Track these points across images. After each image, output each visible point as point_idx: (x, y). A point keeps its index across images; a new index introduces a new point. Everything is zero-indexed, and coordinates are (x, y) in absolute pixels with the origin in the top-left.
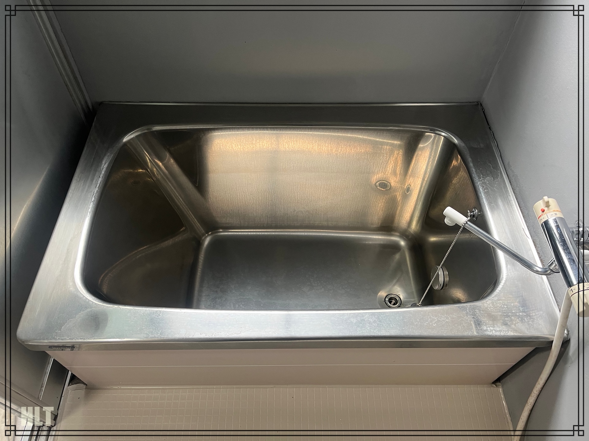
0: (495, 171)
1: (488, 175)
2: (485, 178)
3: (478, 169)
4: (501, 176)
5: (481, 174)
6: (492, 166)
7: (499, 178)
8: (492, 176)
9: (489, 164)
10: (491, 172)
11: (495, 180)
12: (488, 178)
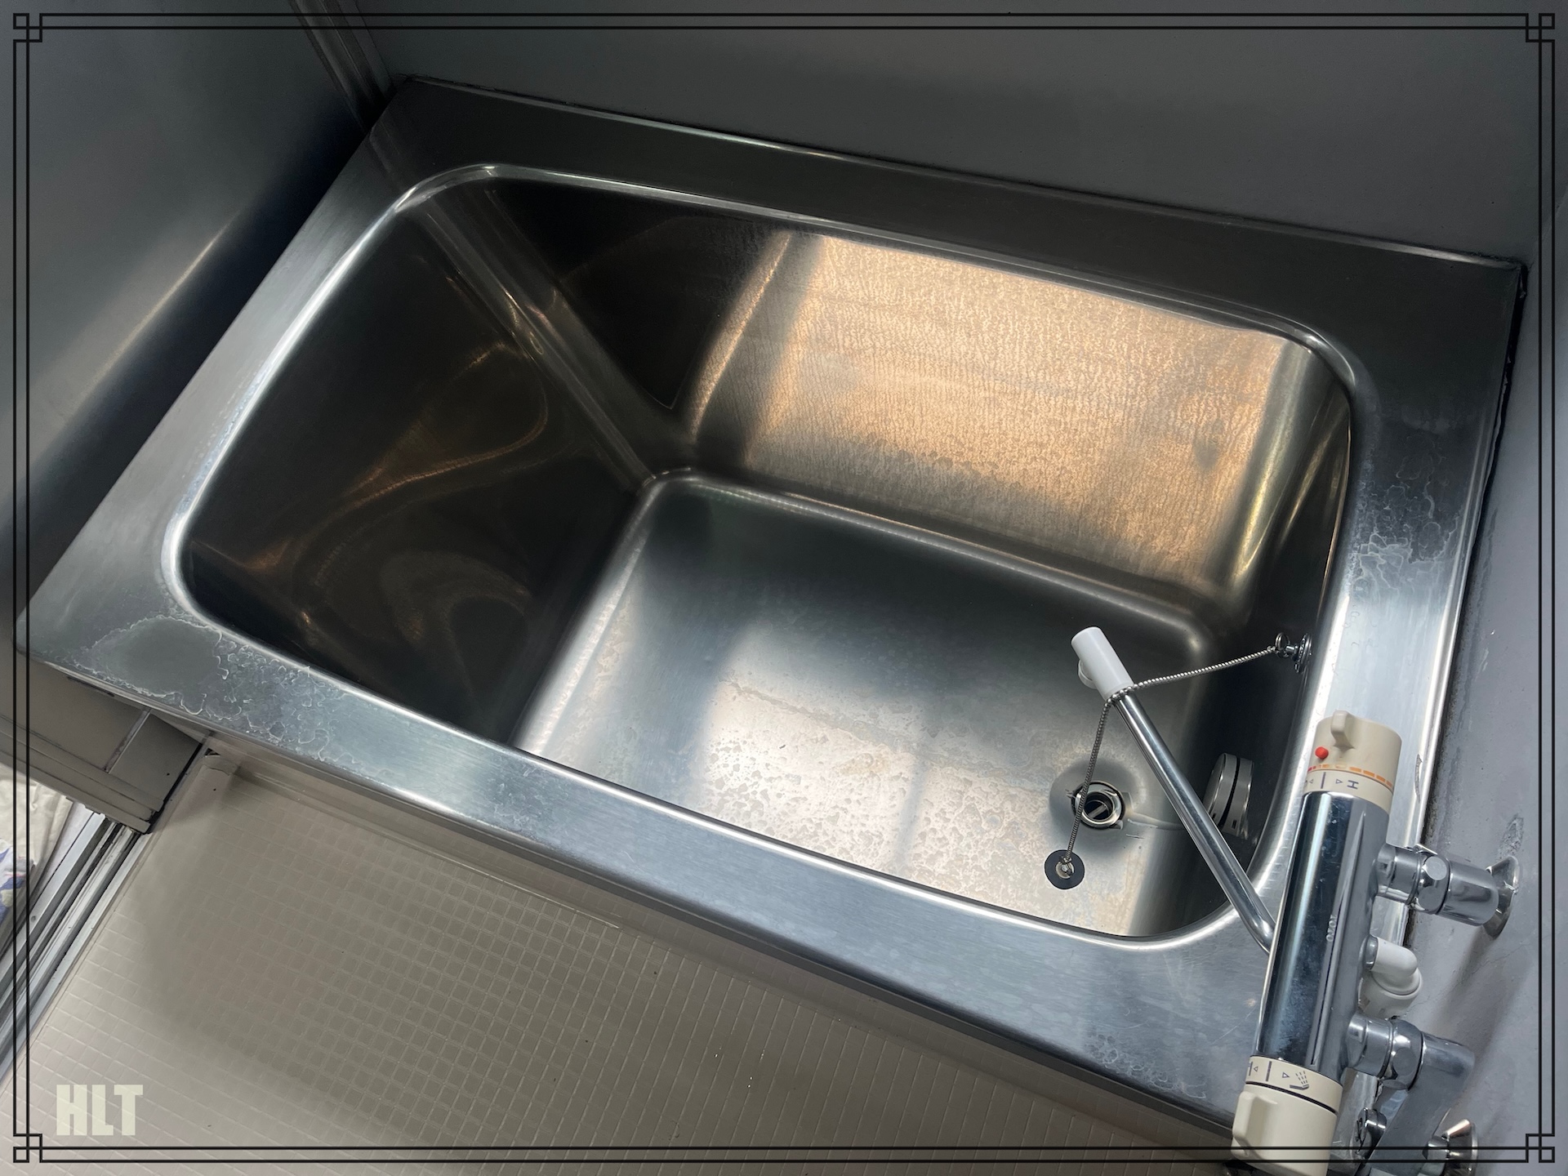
0: (1436, 528)
1: (1399, 536)
2: (1383, 545)
3: (1377, 508)
4: (1448, 551)
5: (1375, 528)
6: (1436, 510)
7: (1434, 558)
8: (1414, 545)
9: (1427, 497)
10: (1419, 529)
11: (1418, 561)
12: (1397, 546)
